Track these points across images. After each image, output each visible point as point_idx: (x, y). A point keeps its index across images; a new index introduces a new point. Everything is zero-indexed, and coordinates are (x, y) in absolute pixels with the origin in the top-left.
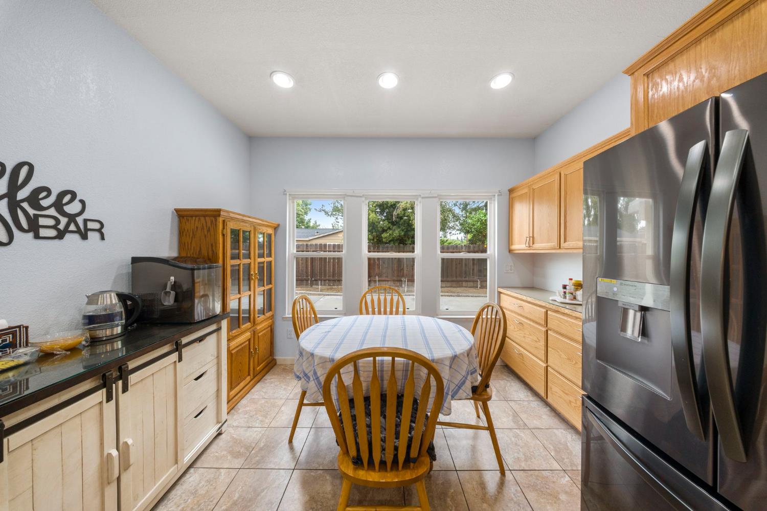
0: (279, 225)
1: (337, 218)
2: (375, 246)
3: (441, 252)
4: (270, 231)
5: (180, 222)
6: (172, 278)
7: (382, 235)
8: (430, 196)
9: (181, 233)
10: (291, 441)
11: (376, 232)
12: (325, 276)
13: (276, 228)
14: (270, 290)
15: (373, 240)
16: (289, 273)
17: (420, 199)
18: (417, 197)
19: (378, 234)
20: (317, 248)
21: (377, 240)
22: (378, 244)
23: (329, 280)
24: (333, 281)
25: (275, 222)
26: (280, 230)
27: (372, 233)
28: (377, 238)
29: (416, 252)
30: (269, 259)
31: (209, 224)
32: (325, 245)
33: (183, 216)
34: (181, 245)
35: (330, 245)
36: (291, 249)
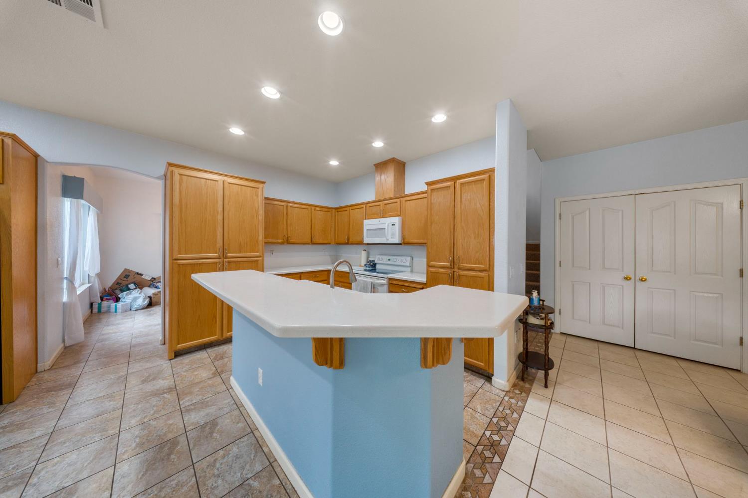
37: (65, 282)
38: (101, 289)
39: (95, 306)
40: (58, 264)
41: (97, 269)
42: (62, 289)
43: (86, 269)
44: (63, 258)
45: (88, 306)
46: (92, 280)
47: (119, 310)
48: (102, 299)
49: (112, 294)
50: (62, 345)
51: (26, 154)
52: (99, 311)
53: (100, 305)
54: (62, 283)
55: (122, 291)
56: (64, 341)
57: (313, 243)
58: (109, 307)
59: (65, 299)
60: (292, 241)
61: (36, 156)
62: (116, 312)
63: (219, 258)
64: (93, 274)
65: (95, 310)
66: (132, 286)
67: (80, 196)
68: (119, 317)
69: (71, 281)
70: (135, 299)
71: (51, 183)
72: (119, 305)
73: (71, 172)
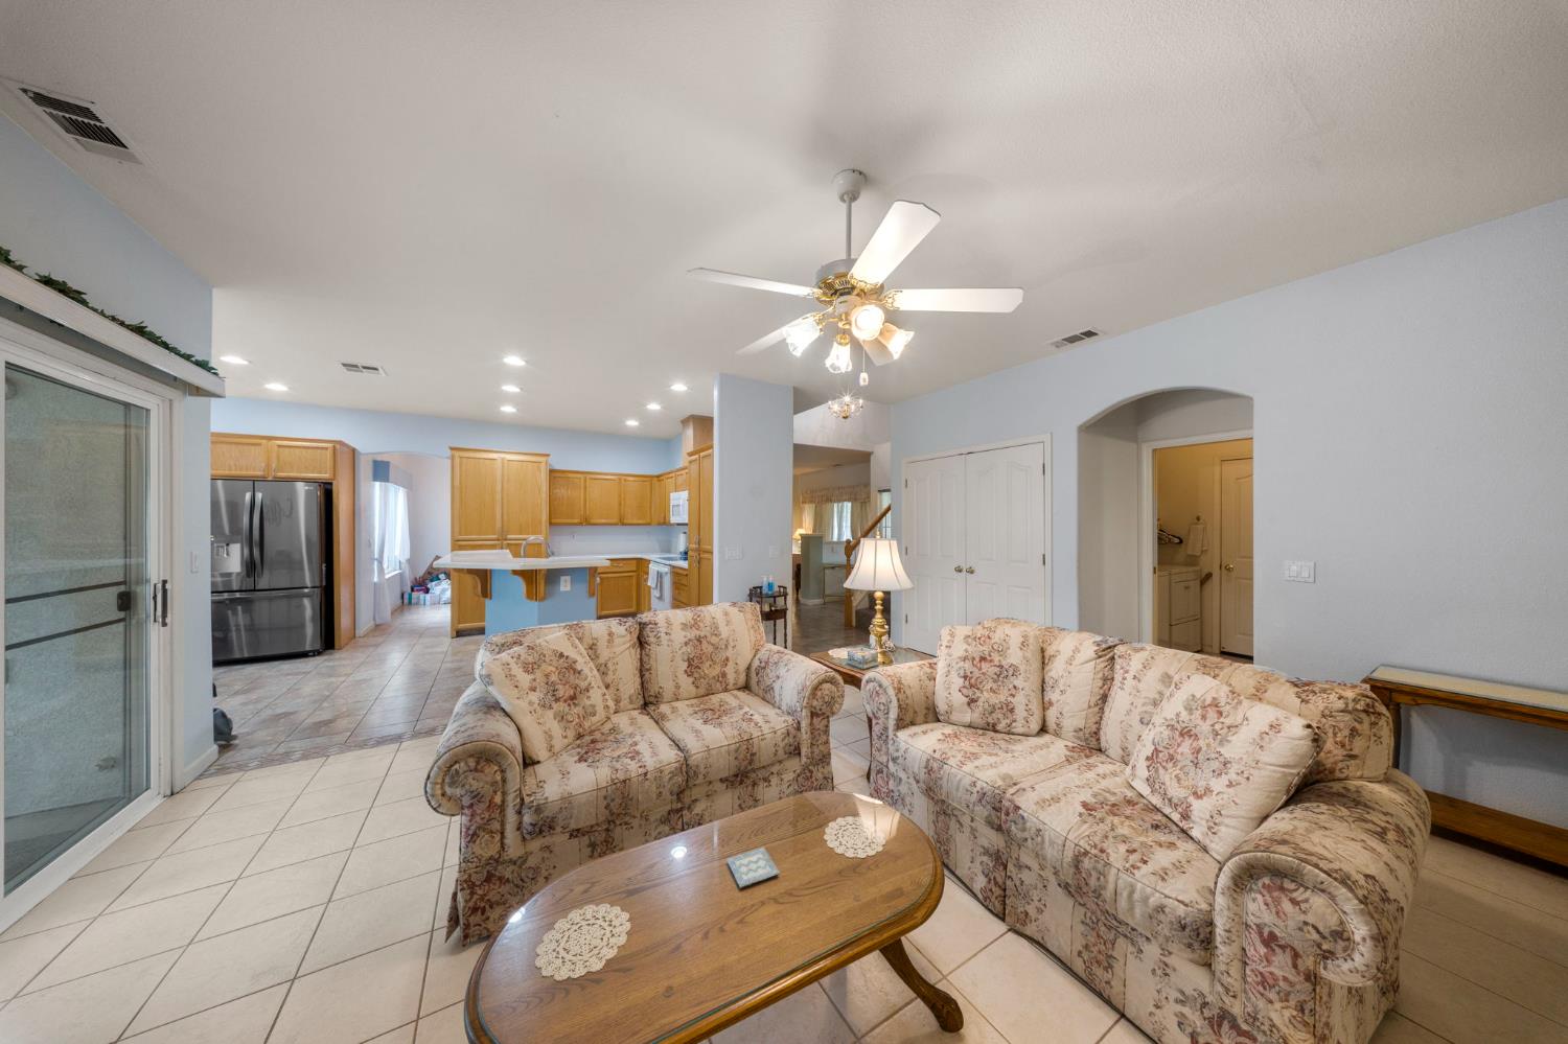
37: (376, 563)
38: (412, 577)
39: (406, 596)
40: (370, 545)
41: (407, 555)
42: (373, 569)
43: (397, 552)
44: (374, 540)
45: (399, 596)
46: (403, 566)
47: (428, 603)
48: (412, 590)
49: (422, 585)
50: (372, 623)
51: (346, 449)
52: (410, 603)
53: (410, 595)
54: (373, 564)
55: (432, 581)
56: (374, 619)
57: (622, 523)
58: (418, 598)
59: (376, 580)
60: (592, 521)
61: (354, 451)
62: (425, 604)
63: (498, 540)
64: (403, 561)
65: (406, 601)
66: (442, 576)
67: (388, 481)
68: (427, 608)
69: (380, 562)
70: (444, 591)
71: (365, 470)
72: (428, 596)
73: (379, 458)
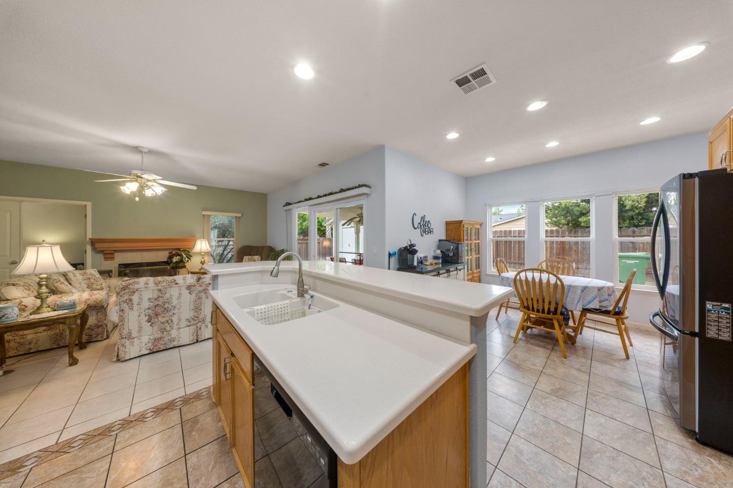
0: (482, 223)
1: (522, 206)
2: (571, 230)
3: (619, 236)
4: (479, 227)
5: (446, 226)
6: (452, 247)
7: (580, 220)
8: (604, 194)
9: (447, 230)
10: (497, 319)
11: (571, 216)
12: (510, 259)
13: (481, 225)
14: (479, 257)
15: (568, 224)
16: (489, 253)
17: (594, 197)
18: (591, 196)
19: (574, 218)
20: (502, 234)
21: (574, 224)
22: (575, 228)
23: (515, 263)
24: (519, 264)
25: (480, 222)
26: (483, 226)
27: (567, 217)
28: (573, 222)
29: (591, 237)
30: (479, 241)
31: (458, 226)
32: (510, 232)
33: (448, 224)
34: (447, 235)
35: (515, 231)
36: (490, 236)
